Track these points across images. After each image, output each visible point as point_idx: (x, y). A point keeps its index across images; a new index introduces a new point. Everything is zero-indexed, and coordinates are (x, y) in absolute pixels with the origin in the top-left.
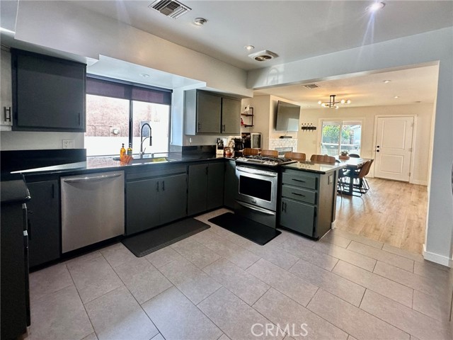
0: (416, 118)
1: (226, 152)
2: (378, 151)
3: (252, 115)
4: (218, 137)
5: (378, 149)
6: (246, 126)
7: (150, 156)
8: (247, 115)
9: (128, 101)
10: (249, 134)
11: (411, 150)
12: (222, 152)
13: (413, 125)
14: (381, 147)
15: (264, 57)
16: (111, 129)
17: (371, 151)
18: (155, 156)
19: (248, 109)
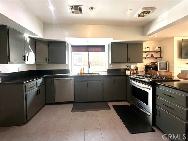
1: (132, 72)
3: (160, 52)
4: (127, 64)
6: (156, 58)
7: (92, 73)
8: (157, 52)
9: (87, 52)
10: (157, 62)
12: (129, 72)
15: (143, 12)
16: (96, 63)
18: (94, 73)
19: (157, 48)
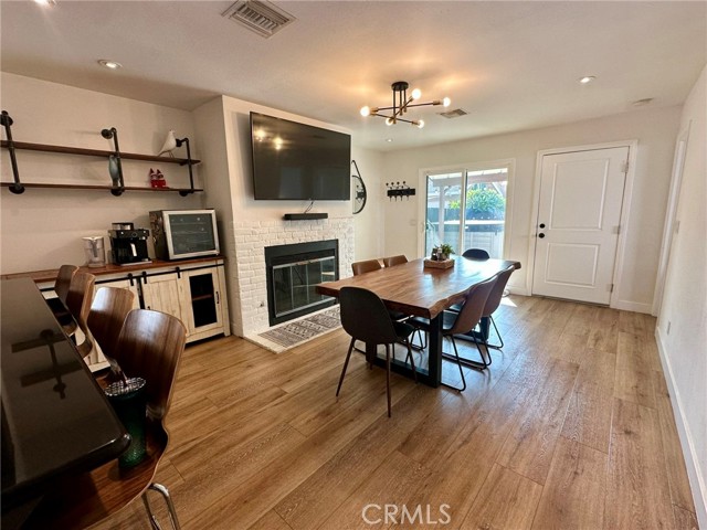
0: (635, 149)
2: (542, 236)
5: (541, 231)
6: (182, 193)
11: (618, 230)
13: (626, 168)
14: (549, 226)
17: (528, 237)
